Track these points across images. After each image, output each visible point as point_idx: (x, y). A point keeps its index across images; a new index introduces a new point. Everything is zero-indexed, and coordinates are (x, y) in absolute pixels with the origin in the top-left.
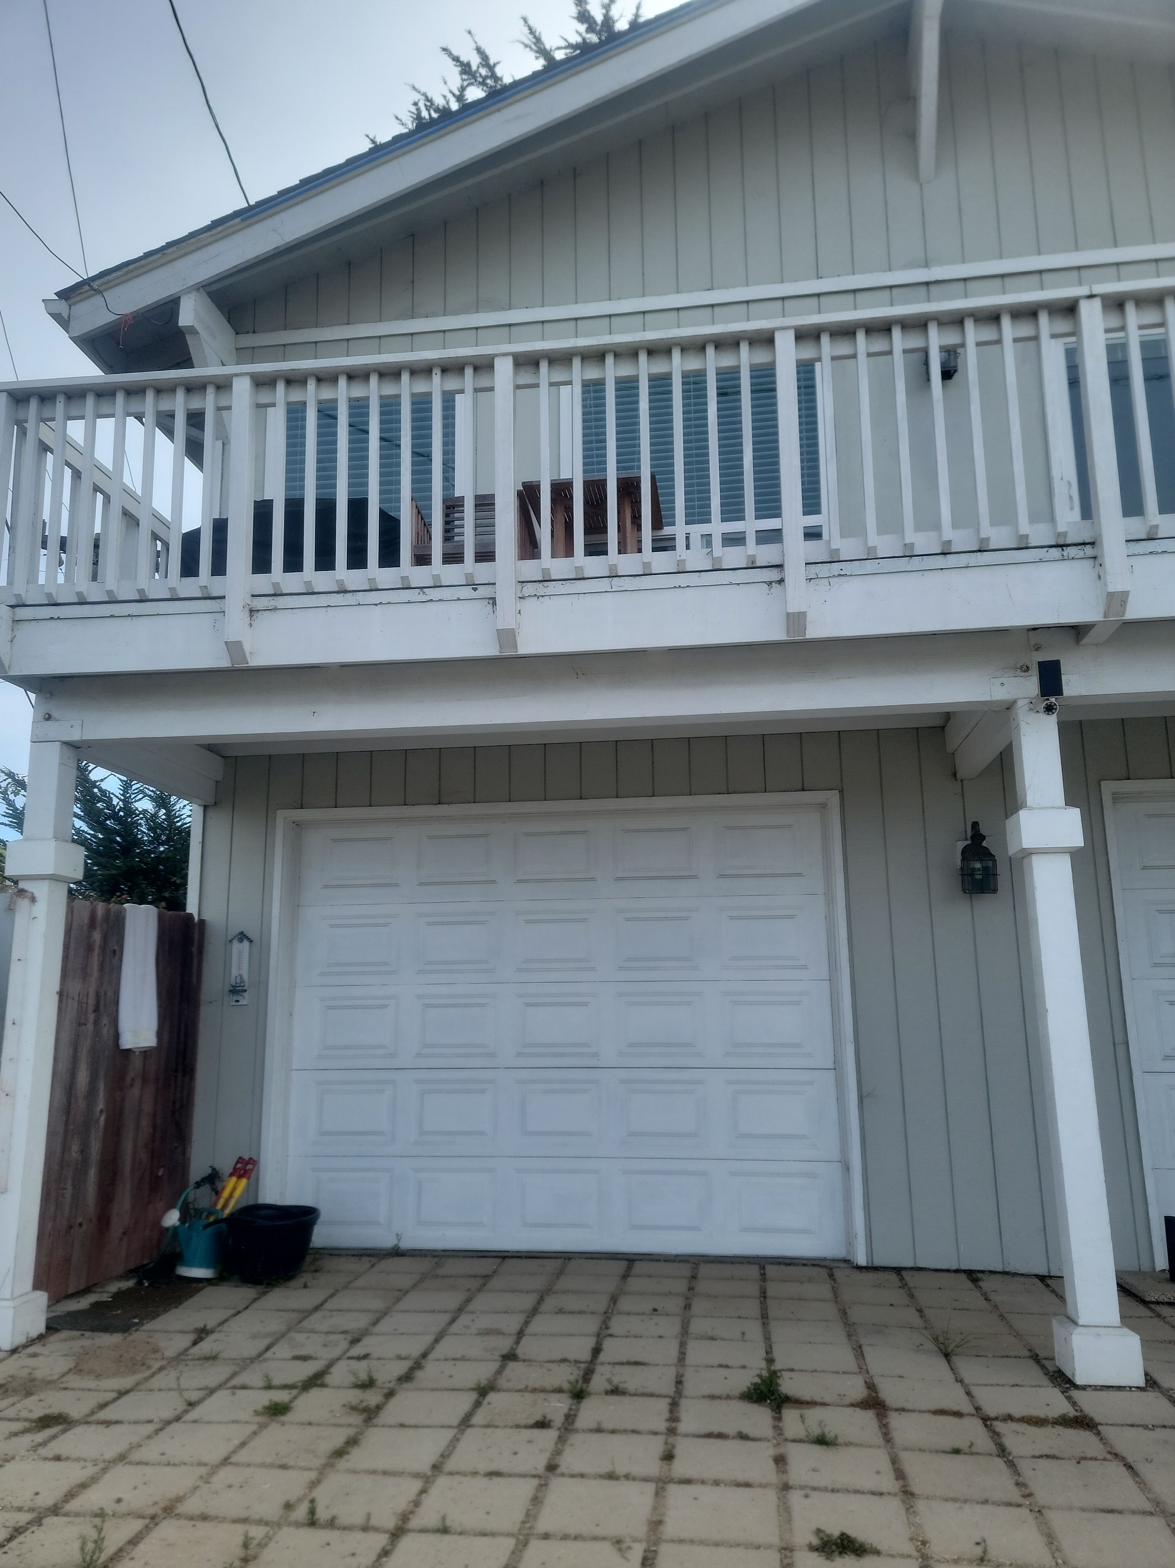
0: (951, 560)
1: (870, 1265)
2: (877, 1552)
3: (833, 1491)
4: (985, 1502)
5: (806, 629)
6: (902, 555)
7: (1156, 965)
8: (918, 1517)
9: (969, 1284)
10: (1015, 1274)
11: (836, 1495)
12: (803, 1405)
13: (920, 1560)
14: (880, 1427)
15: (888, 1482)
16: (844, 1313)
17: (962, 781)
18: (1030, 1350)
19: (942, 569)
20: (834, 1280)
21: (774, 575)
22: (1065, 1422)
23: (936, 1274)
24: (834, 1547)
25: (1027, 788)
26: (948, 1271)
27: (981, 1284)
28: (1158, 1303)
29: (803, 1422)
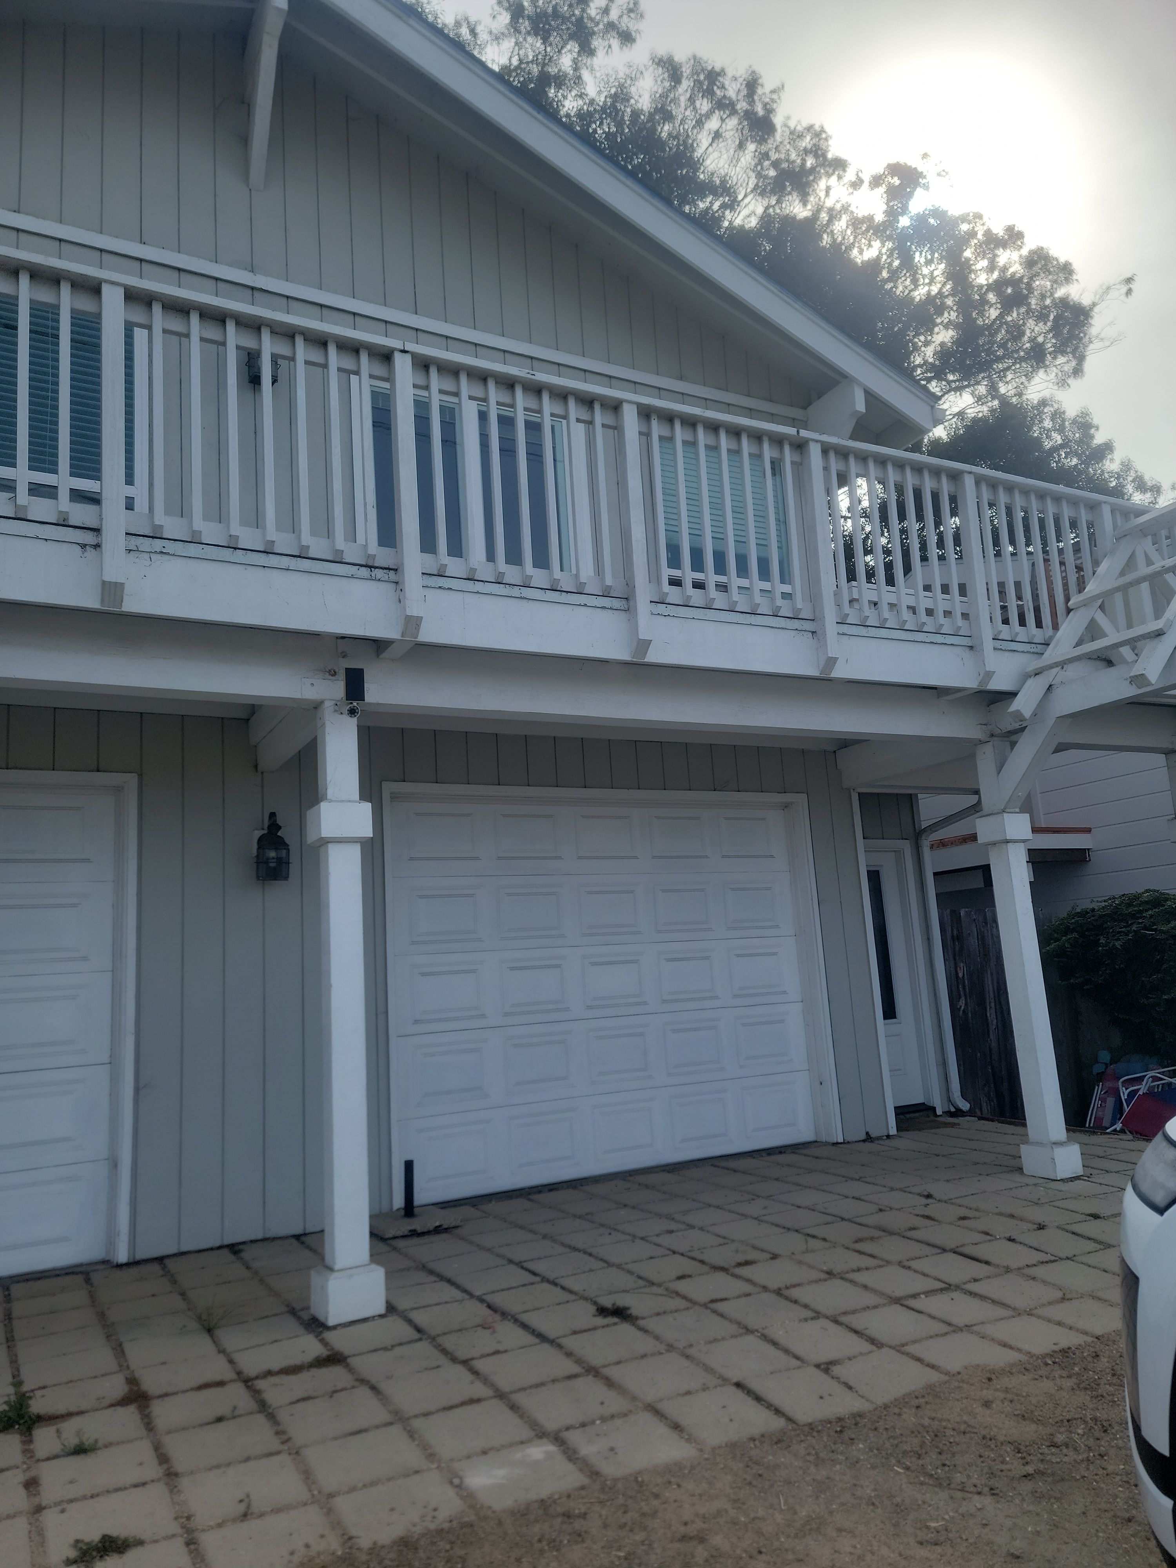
0: (273, 560)
1: (131, 1260)
2: (140, 1543)
3: (92, 1497)
4: (248, 1459)
5: (122, 601)
6: (227, 545)
7: (414, 943)
8: (182, 1495)
9: (231, 1257)
10: (274, 1239)
11: (96, 1499)
12: (58, 1420)
13: (185, 1535)
14: (142, 1419)
15: (153, 1470)
16: (102, 1316)
17: (262, 773)
18: (288, 1306)
19: (264, 567)
20: (92, 1285)
21: (89, 538)
22: (320, 1362)
23: (200, 1254)
24: (94, 1553)
25: (328, 782)
26: (212, 1249)
27: (243, 1254)
28: (395, 1238)
29: (59, 1437)
